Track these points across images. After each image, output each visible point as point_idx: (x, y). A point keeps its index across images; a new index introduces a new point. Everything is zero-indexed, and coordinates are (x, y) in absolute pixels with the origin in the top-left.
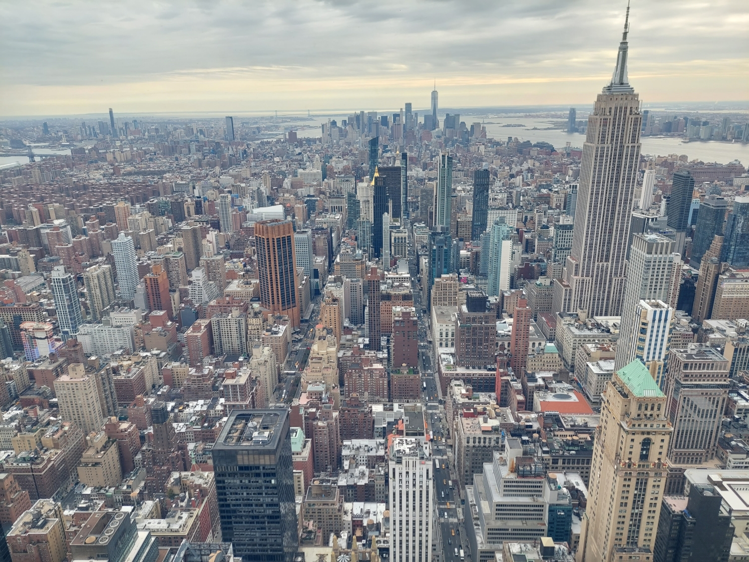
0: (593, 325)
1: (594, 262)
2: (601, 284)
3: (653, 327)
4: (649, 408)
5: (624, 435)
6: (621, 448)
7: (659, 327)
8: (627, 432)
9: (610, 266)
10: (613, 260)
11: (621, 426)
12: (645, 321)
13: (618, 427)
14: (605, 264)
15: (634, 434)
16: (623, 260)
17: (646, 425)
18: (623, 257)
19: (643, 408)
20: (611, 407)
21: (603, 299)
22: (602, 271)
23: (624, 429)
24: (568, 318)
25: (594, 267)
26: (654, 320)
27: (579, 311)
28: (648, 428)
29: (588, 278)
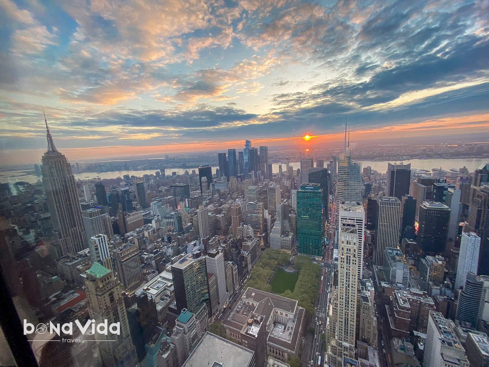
0: (77, 257)
1: (68, 229)
2: (76, 237)
3: (100, 246)
4: (107, 279)
5: (99, 297)
6: (101, 304)
7: (103, 245)
8: (100, 295)
10: (78, 225)
11: (97, 295)
12: (96, 245)
13: (96, 296)
15: (104, 294)
17: (108, 287)
19: (104, 281)
20: (89, 290)
21: (79, 244)
23: (99, 295)
24: (63, 260)
25: (69, 231)
26: (100, 243)
27: (68, 254)
28: (110, 288)
29: (68, 237)
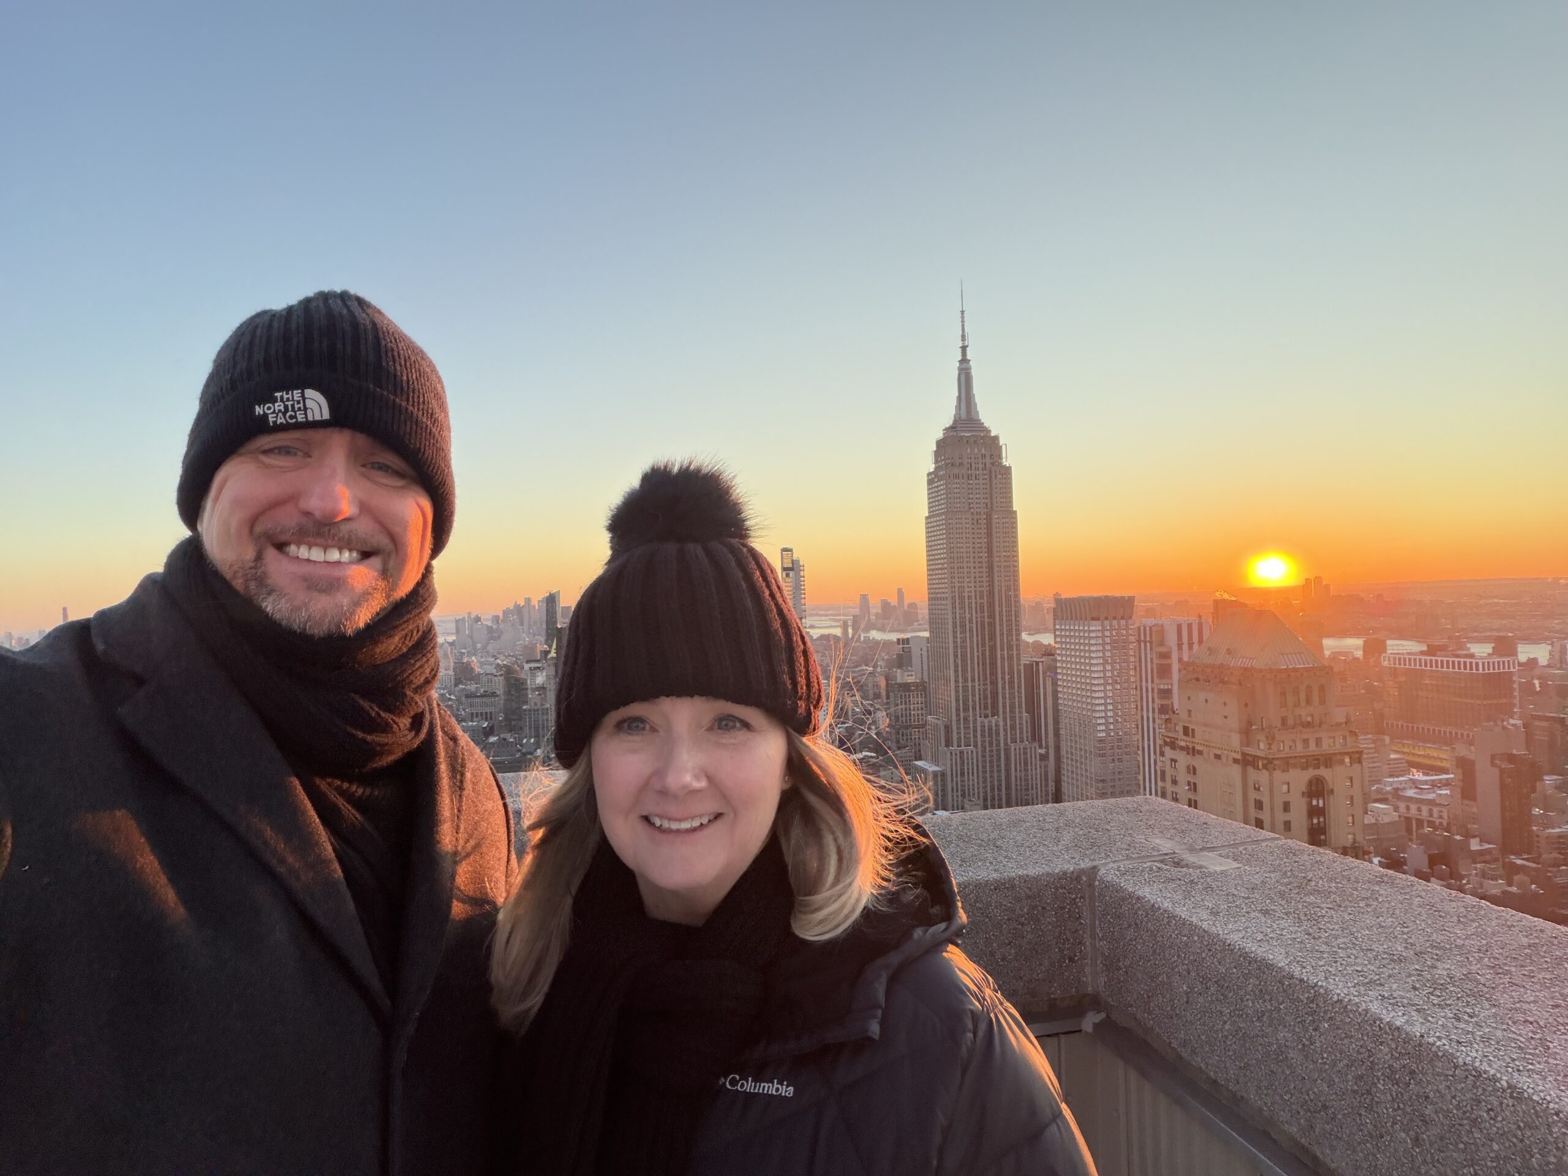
2: (992, 758)
9: (1001, 723)
10: (1004, 712)
12: (1163, 649)
14: (993, 720)
16: (1020, 712)
18: (1020, 707)
19: (1290, 696)
22: (990, 735)
25: (975, 728)
26: (1180, 646)
28: (1313, 750)
29: (969, 749)
